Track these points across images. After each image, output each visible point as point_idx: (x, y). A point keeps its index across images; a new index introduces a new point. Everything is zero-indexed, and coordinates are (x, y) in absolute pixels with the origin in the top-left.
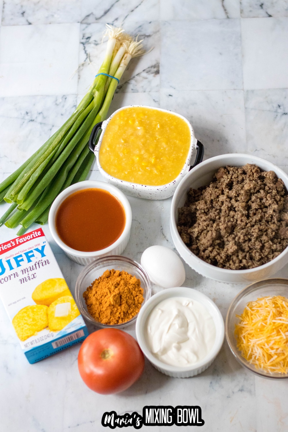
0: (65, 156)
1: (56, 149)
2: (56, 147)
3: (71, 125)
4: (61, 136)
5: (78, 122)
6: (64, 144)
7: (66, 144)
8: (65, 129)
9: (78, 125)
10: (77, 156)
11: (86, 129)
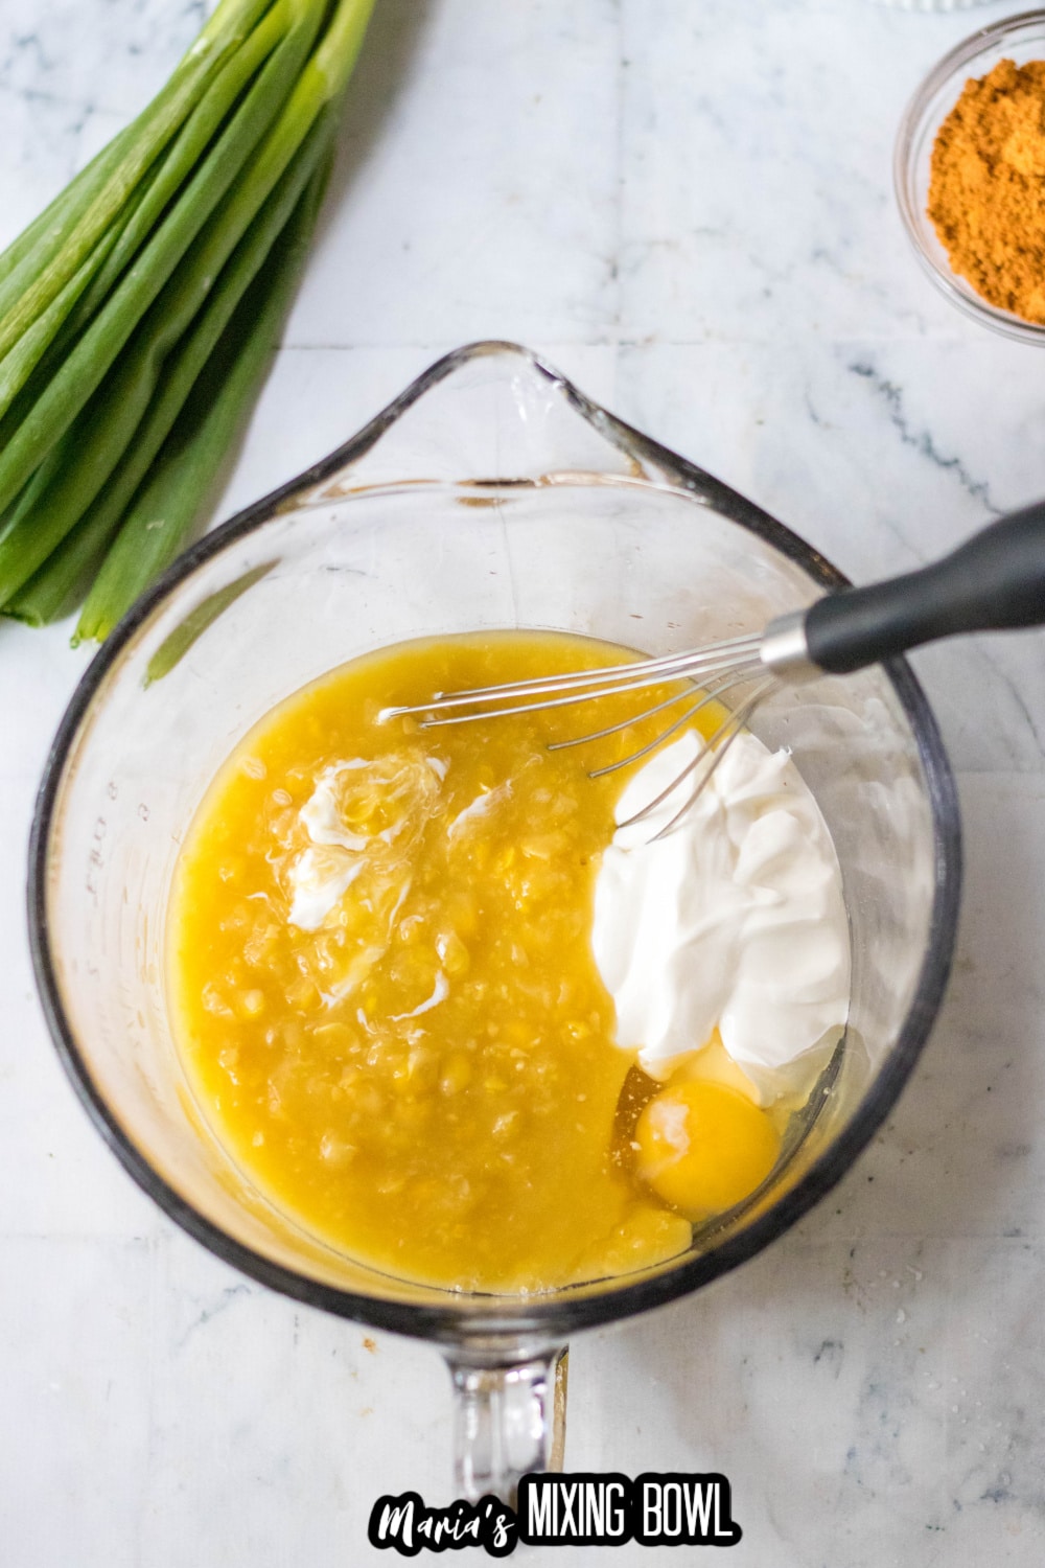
0: (142, 290)
1: (99, 252)
2: (97, 243)
3: (175, 125)
4: (126, 185)
5: (208, 113)
6: (139, 230)
7: (149, 224)
8: (145, 147)
9: (209, 130)
10: (206, 283)
11: (250, 146)
